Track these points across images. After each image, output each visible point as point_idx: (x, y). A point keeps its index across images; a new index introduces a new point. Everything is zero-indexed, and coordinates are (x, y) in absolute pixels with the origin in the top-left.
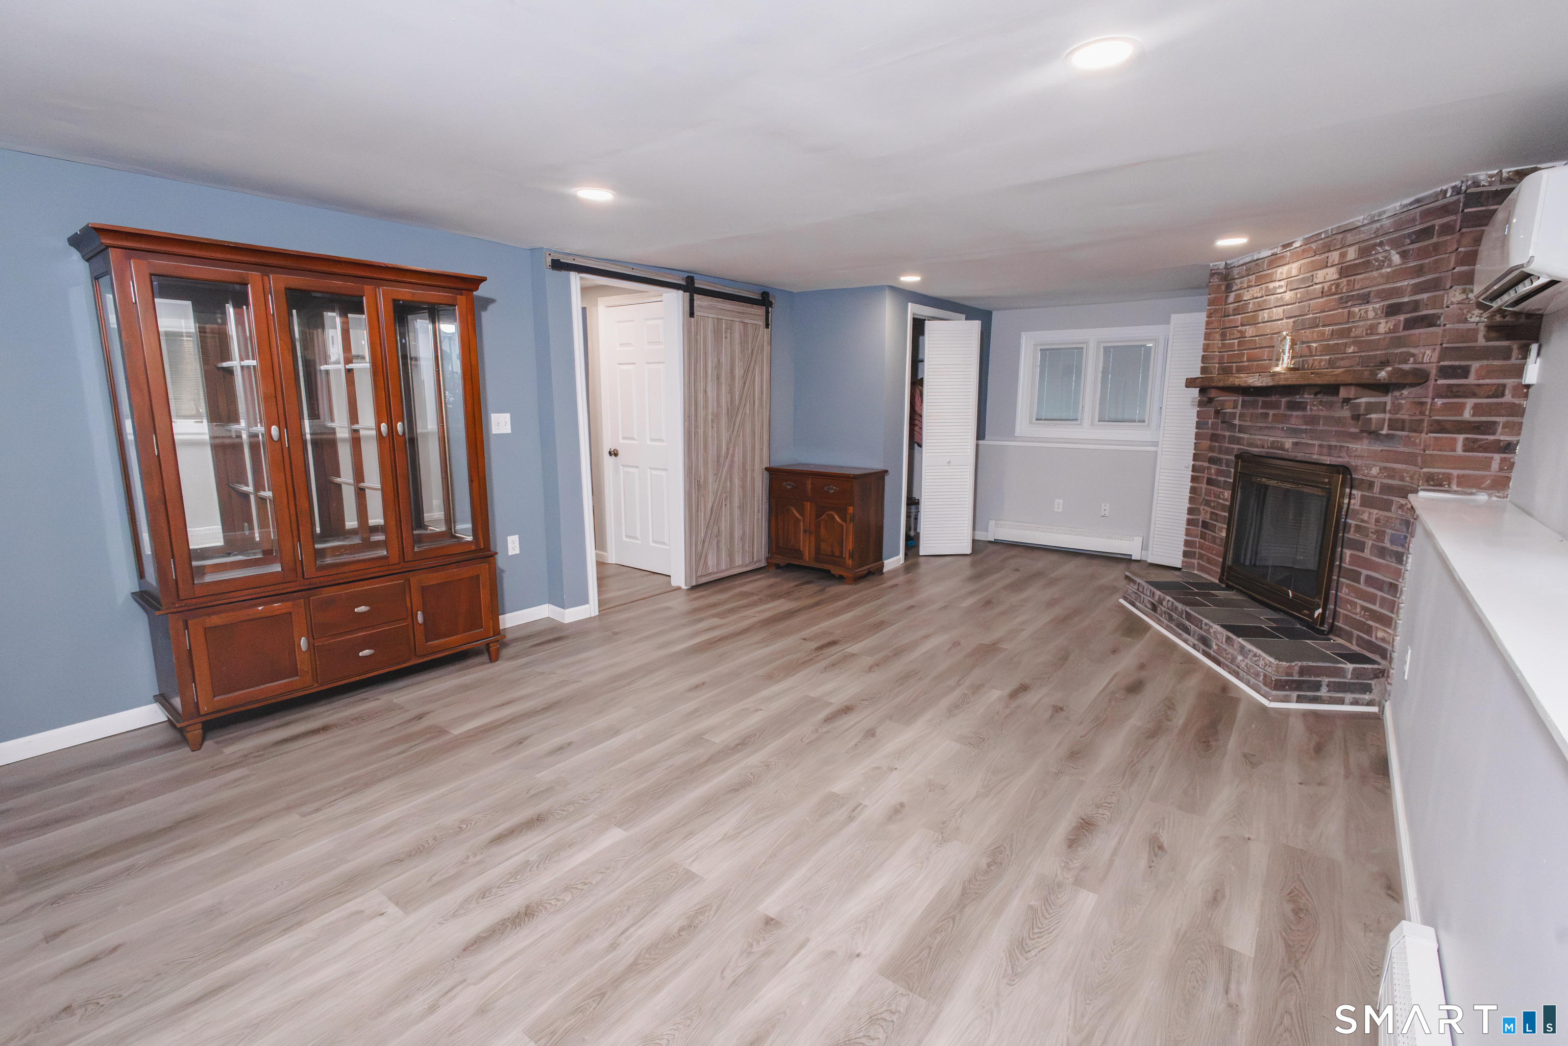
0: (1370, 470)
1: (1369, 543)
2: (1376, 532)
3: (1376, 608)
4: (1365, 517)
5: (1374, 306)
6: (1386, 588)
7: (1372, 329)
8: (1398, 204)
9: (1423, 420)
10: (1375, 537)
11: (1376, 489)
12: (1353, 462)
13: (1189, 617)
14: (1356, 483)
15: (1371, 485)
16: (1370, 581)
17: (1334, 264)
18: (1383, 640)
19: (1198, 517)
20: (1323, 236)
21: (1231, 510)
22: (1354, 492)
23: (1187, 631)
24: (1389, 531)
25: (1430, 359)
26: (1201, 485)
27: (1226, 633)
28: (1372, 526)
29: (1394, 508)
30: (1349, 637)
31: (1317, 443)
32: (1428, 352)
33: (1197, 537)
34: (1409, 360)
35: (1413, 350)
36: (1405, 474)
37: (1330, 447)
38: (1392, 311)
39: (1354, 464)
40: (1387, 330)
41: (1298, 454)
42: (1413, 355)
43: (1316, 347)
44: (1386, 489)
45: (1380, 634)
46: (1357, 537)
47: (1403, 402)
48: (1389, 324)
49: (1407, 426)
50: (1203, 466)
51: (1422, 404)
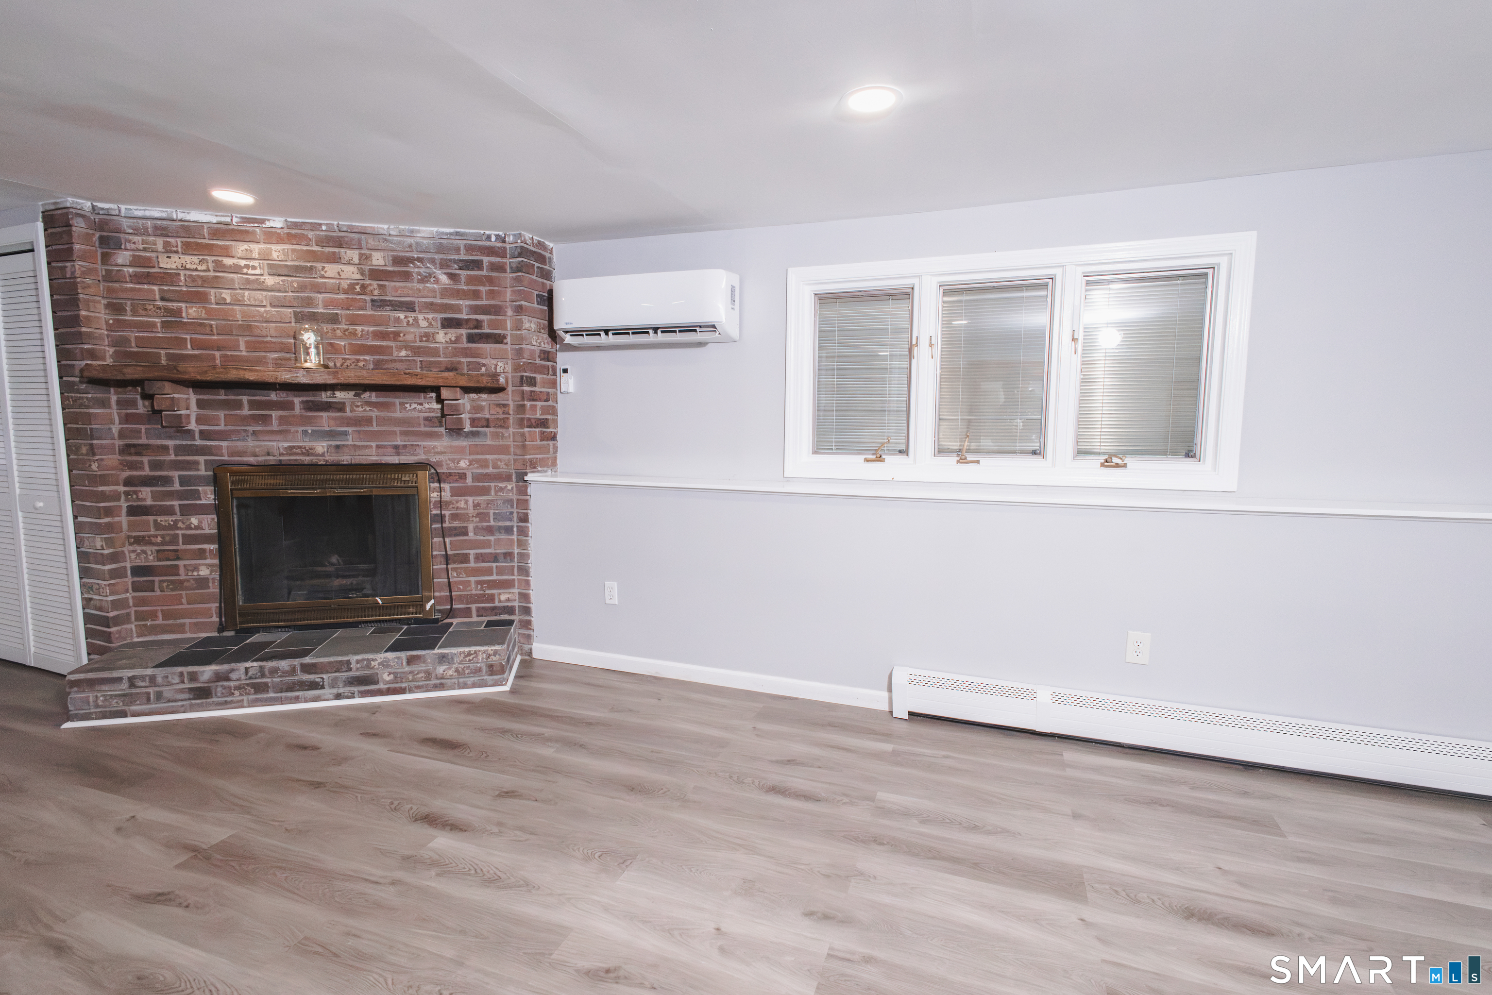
0: (458, 463)
1: (471, 527)
2: (478, 515)
3: (494, 577)
4: (462, 505)
5: (425, 316)
6: (501, 558)
7: (428, 337)
8: (435, 229)
9: (508, 419)
10: (477, 519)
11: (469, 480)
12: (433, 459)
13: (307, 669)
14: (443, 477)
15: (462, 476)
16: (479, 558)
17: (351, 262)
18: (508, 600)
19: (122, 564)
20: (324, 228)
21: (222, 538)
22: (442, 485)
23: (314, 686)
24: (492, 512)
25: (503, 370)
26: (117, 519)
27: (403, 655)
28: (471, 511)
29: (493, 492)
30: (467, 612)
31: (374, 444)
32: (500, 364)
33: (127, 591)
34: (481, 369)
35: (483, 361)
36: (499, 463)
37: (396, 447)
38: (449, 324)
39: (434, 460)
40: (449, 341)
41: (344, 458)
42: (484, 365)
43: (345, 346)
44: (477, 478)
45: (503, 597)
46: (456, 524)
47: (484, 403)
48: (449, 336)
49: (491, 424)
50: (116, 491)
51: (505, 406)
